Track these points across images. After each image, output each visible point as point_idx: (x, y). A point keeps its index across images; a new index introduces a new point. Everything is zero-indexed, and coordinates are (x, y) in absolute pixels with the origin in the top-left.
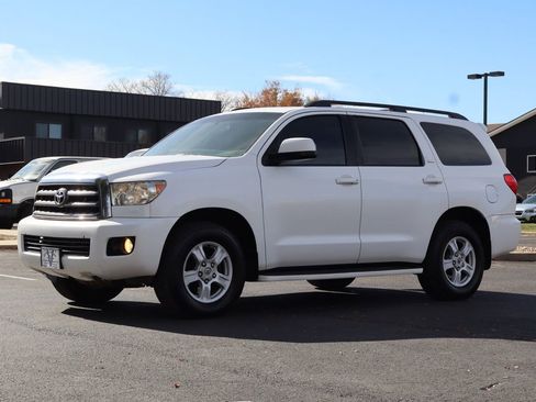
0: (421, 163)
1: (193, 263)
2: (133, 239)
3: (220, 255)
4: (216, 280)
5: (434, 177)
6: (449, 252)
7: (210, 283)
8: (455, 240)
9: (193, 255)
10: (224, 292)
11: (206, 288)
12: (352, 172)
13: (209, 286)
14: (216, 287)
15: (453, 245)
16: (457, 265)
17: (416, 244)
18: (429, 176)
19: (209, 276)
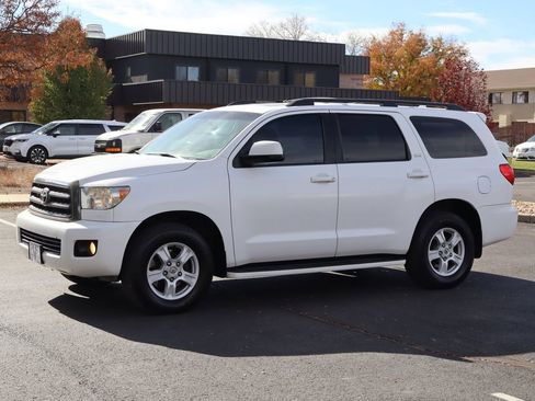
0: (407, 157)
1: (158, 263)
2: (96, 242)
3: (186, 254)
4: (182, 278)
5: (420, 171)
6: (436, 243)
7: (175, 281)
8: (442, 231)
9: (157, 256)
10: (190, 289)
11: (172, 286)
12: (329, 170)
13: (174, 284)
14: (181, 285)
15: (440, 236)
16: (444, 255)
17: (399, 237)
18: (414, 171)
19: (174, 275)
